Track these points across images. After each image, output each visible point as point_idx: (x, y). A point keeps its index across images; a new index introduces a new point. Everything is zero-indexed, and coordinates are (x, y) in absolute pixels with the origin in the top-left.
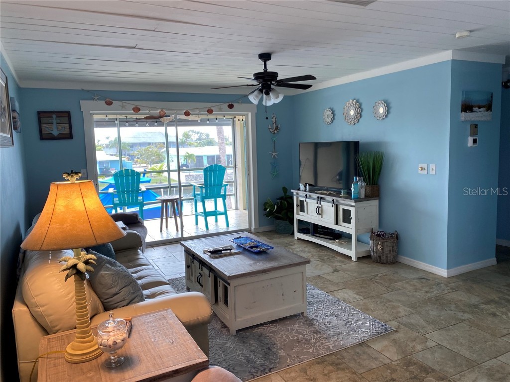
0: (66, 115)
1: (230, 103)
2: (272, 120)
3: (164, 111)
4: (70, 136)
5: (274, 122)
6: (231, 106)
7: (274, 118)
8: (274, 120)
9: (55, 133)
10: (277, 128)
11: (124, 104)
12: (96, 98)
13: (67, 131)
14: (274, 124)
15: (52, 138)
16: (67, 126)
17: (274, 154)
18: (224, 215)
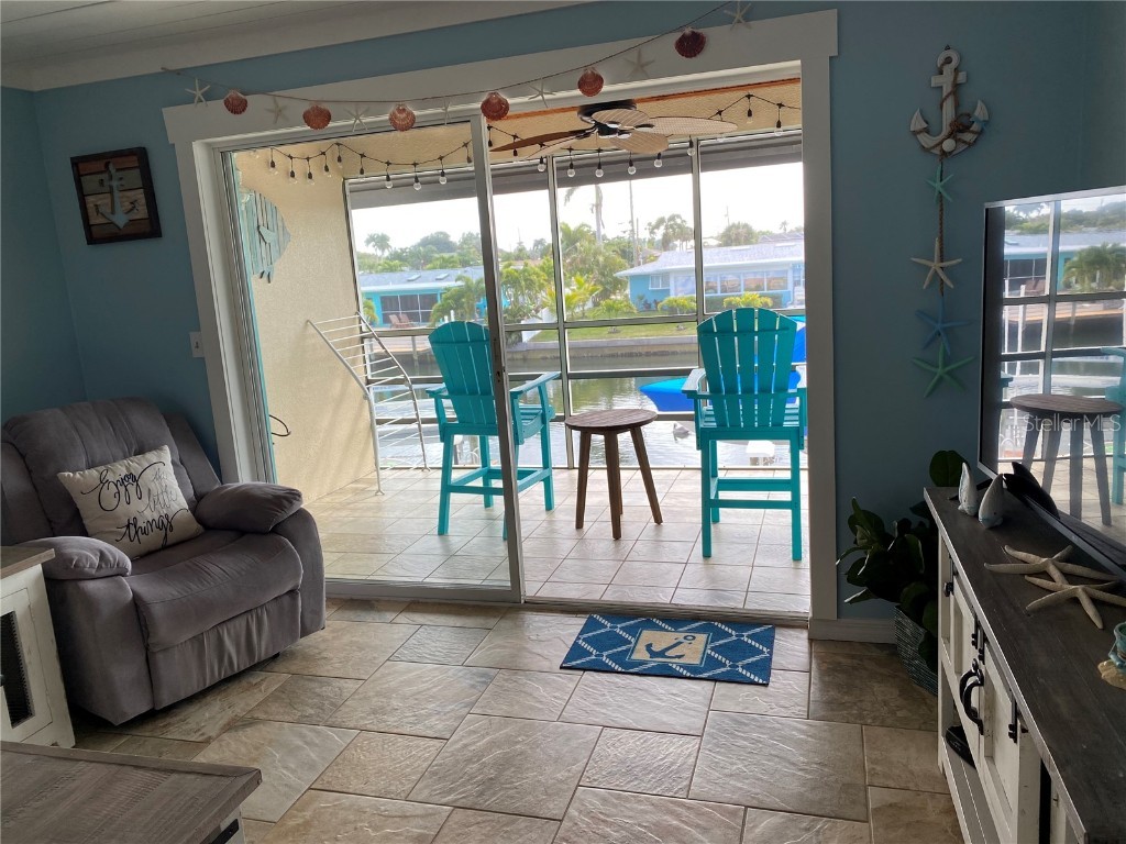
0: (133, 161)
1: (688, 31)
2: (936, 81)
3: (409, 108)
4: (150, 228)
5: (947, 89)
6: (691, 46)
7: (948, 69)
8: (945, 80)
9: (121, 220)
10: (960, 127)
11: (282, 103)
12: (199, 93)
13: (142, 212)
14: (949, 107)
15: (115, 236)
16: (140, 195)
17: (935, 265)
18: (789, 511)
